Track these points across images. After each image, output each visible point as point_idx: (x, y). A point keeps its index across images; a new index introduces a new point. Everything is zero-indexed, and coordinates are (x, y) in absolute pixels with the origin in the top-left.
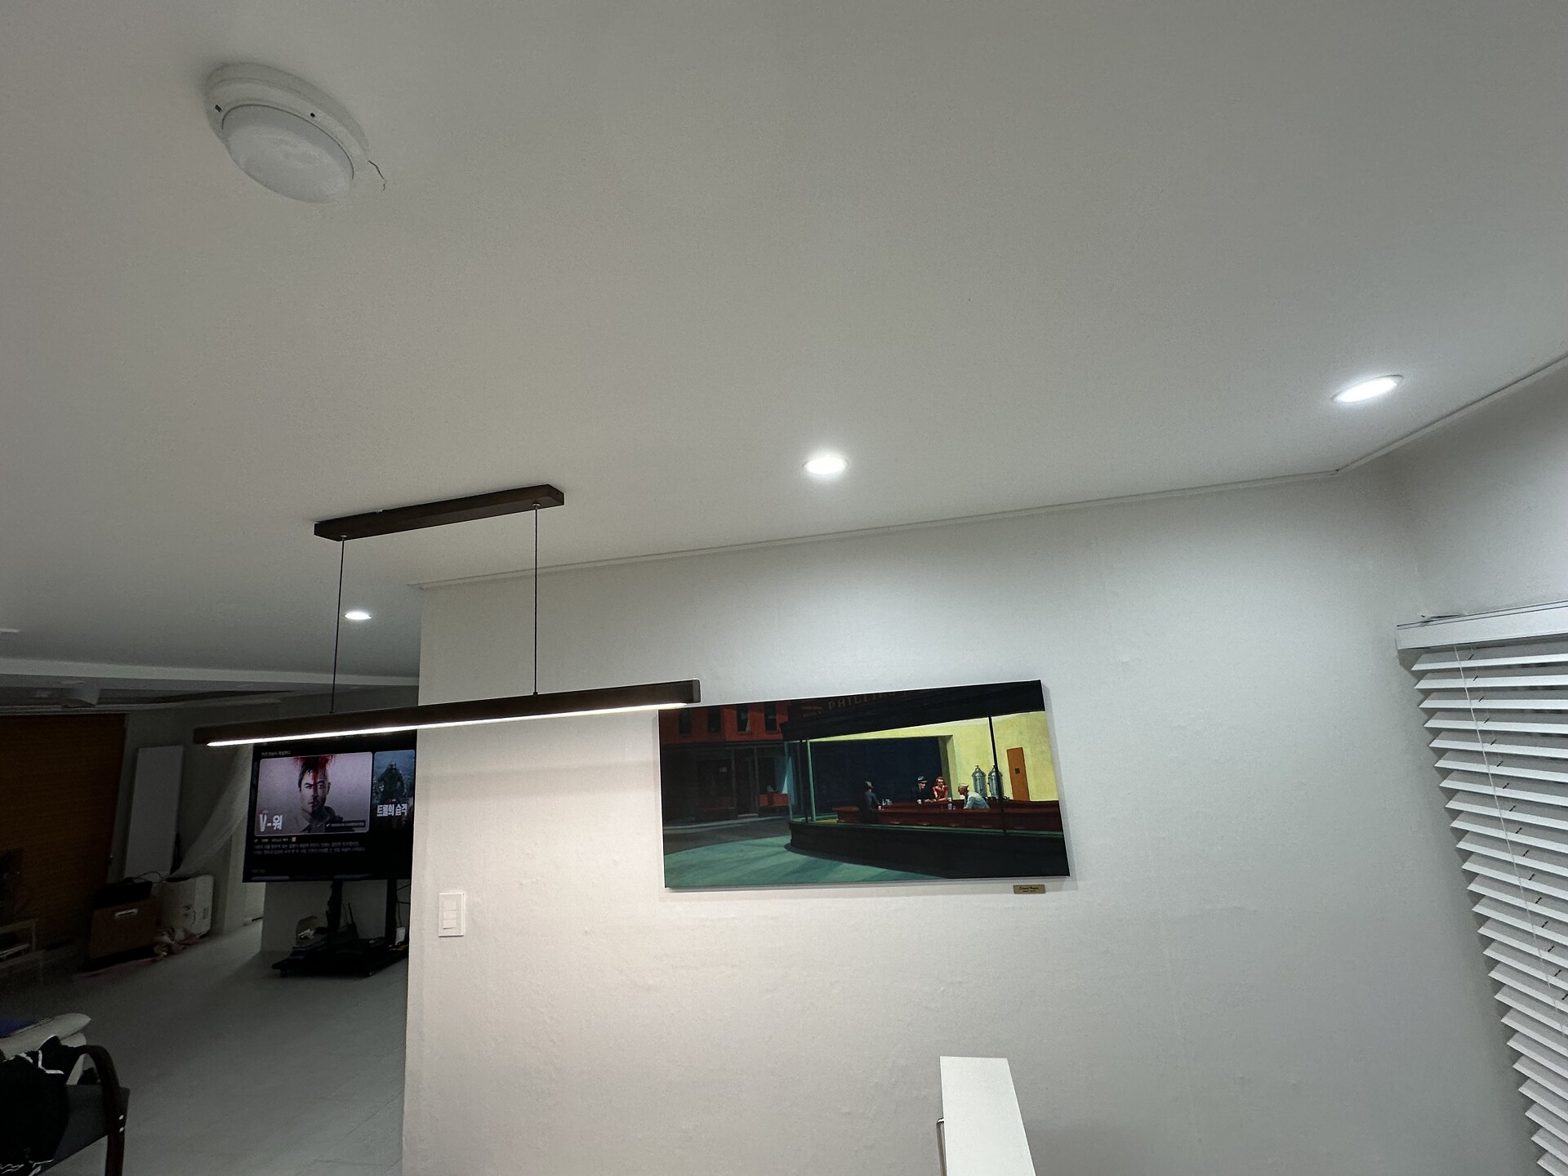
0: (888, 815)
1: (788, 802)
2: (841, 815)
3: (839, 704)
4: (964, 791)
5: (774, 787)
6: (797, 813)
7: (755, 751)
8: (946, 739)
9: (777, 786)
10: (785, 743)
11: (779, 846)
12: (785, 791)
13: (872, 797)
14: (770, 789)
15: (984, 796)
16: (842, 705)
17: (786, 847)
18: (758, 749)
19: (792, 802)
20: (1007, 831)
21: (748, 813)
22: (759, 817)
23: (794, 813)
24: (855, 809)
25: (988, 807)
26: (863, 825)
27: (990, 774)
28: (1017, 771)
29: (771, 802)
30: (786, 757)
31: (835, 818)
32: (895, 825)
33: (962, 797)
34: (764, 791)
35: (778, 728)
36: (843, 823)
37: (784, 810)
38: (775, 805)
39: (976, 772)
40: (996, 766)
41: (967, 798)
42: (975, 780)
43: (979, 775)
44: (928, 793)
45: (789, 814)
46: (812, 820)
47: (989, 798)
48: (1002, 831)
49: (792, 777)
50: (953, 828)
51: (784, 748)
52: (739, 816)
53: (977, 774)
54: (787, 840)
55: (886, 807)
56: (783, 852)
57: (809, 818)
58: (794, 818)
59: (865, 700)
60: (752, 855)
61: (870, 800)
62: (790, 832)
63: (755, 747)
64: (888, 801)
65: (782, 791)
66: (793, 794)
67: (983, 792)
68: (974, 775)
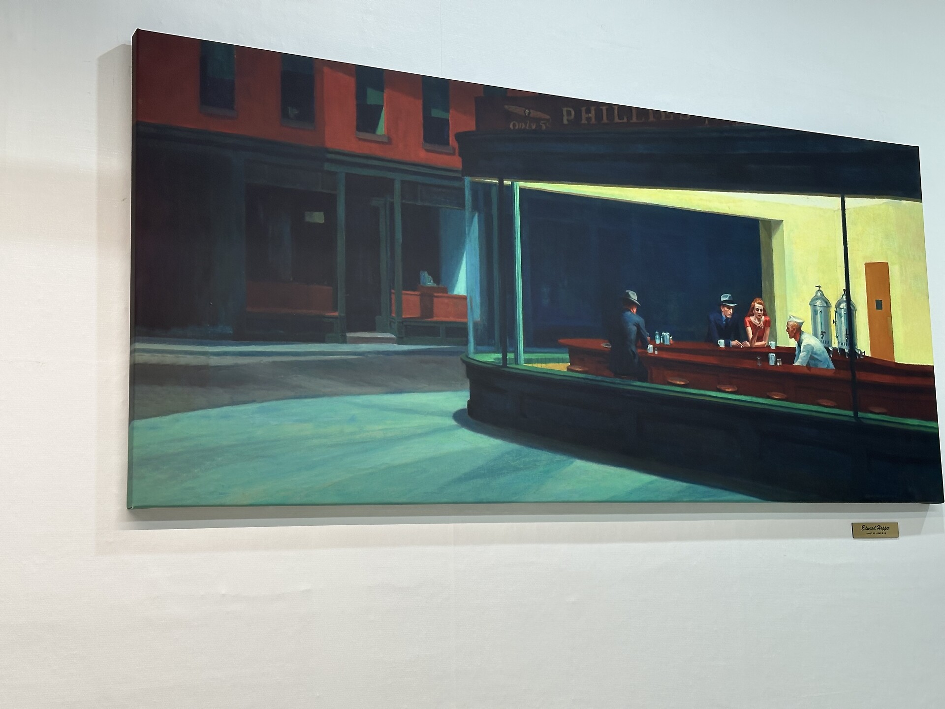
0: (665, 366)
1: (465, 316)
2: (576, 356)
3: (584, 115)
4: (796, 332)
5: (436, 276)
6: (485, 341)
7: (397, 186)
8: (772, 226)
9: (442, 275)
10: (467, 180)
11: (442, 414)
12: (461, 288)
13: (638, 326)
14: (428, 281)
15: (827, 343)
16: (589, 119)
17: (459, 416)
18: (403, 182)
19: (475, 315)
20: (860, 414)
21: (372, 329)
22: (400, 341)
23: (478, 343)
24: (605, 345)
25: (832, 366)
26: (617, 380)
27: (838, 305)
28: (879, 305)
29: (427, 310)
30: (467, 214)
31: (562, 361)
32: (677, 388)
33: (793, 343)
35: (452, 142)
36: (578, 374)
37: (458, 332)
38: (435, 319)
39: (815, 299)
40: (847, 291)
41: (799, 345)
42: (815, 313)
43: (819, 305)
44: (735, 329)
45: (466, 343)
46: (516, 360)
47: (834, 349)
48: (851, 413)
49: (476, 260)
50: (773, 402)
51: (462, 190)
52: (349, 335)
53: (818, 303)
54: (459, 399)
55: (661, 348)
56: (450, 429)
57: (510, 356)
58: (477, 352)
59: (634, 120)
60: (376, 430)
61: (635, 328)
62: (468, 384)
63: (398, 178)
64: (666, 335)
65: (453, 287)
66: (477, 300)
67: (825, 336)
68: (812, 304)
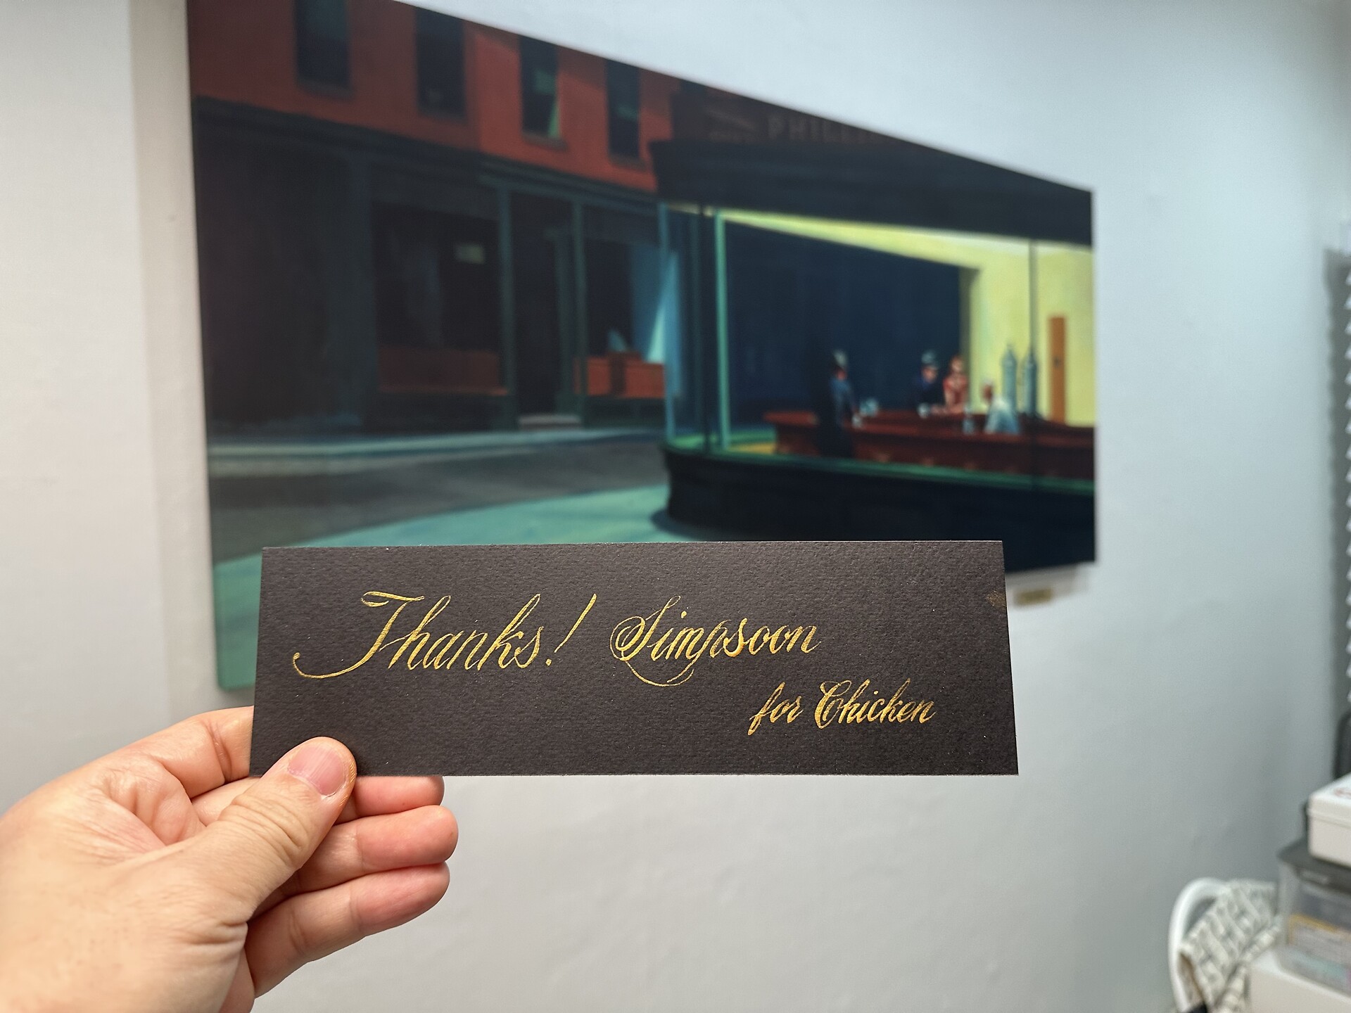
0: (870, 440)
1: (662, 390)
2: (785, 434)
4: (989, 394)
5: (629, 338)
6: (685, 421)
7: (578, 212)
8: (971, 274)
9: (636, 337)
10: (663, 208)
12: (656, 353)
13: (845, 393)
14: (617, 342)
15: (1013, 407)
16: (798, 134)
17: (657, 518)
18: (585, 207)
19: (674, 388)
20: (1037, 481)
21: (552, 412)
22: (587, 424)
23: (678, 422)
24: (811, 419)
25: (1017, 431)
27: (1023, 364)
28: (1058, 363)
29: (618, 382)
30: (663, 253)
31: (769, 441)
32: (882, 465)
33: (986, 407)
34: (599, 347)
35: (645, 154)
36: (786, 456)
37: (652, 411)
38: (627, 395)
39: (1007, 357)
40: (1032, 348)
41: (991, 409)
42: (1005, 372)
43: (1010, 362)
45: (662, 424)
46: (719, 443)
47: (1019, 412)
48: (1030, 480)
49: (674, 317)
50: (966, 474)
51: (656, 221)
52: (524, 421)
53: (1008, 361)
54: (655, 497)
55: (868, 420)
57: (714, 439)
58: (678, 434)
61: (840, 398)
62: (665, 476)
63: (578, 201)
64: (872, 404)
65: (647, 352)
66: (675, 367)
68: (1004, 362)
